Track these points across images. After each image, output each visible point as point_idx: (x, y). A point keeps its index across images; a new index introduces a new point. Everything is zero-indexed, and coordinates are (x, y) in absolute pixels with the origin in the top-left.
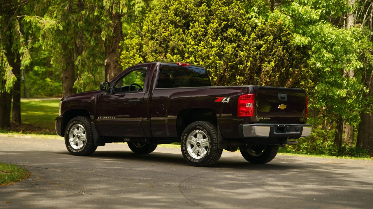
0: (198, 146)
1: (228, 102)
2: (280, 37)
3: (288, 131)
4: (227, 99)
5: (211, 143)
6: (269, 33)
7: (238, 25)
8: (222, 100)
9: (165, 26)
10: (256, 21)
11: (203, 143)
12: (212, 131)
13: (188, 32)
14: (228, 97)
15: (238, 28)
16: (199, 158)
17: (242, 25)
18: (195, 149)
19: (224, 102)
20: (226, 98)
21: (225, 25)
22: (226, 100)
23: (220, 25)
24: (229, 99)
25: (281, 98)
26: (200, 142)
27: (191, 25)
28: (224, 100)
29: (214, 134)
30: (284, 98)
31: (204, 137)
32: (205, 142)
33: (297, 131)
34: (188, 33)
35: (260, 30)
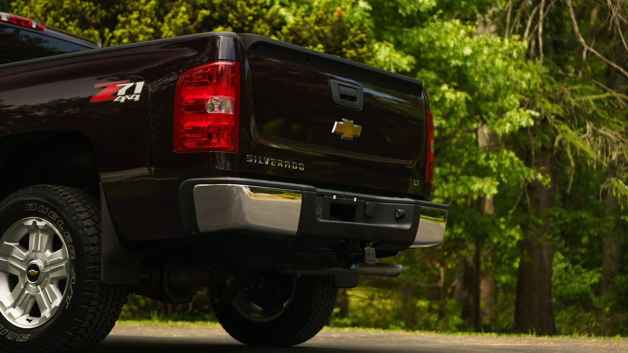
0: (33, 278)
1: (137, 98)
2: (340, 49)
3: (368, 219)
4: (133, 88)
5: (77, 263)
6: (315, 39)
7: (238, 19)
8: (116, 95)
9: (57, 24)
10: (283, 11)
11: (52, 264)
12: (82, 216)
13: (110, 35)
14: (140, 80)
15: (237, 25)
16: (35, 323)
17: (246, 18)
18: (23, 290)
19: (123, 100)
20: (129, 85)
21: (206, 18)
22: (130, 91)
23: (193, 20)
24: (140, 86)
25: (343, 96)
26: (39, 263)
27: (122, 19)
28: (122, 92)
29: (88, 227)
30: (353, 99)
31: (55, 245)
32: (60, 261)
33: (401, 219)
34: (113, 37)
35: (292, 32)
